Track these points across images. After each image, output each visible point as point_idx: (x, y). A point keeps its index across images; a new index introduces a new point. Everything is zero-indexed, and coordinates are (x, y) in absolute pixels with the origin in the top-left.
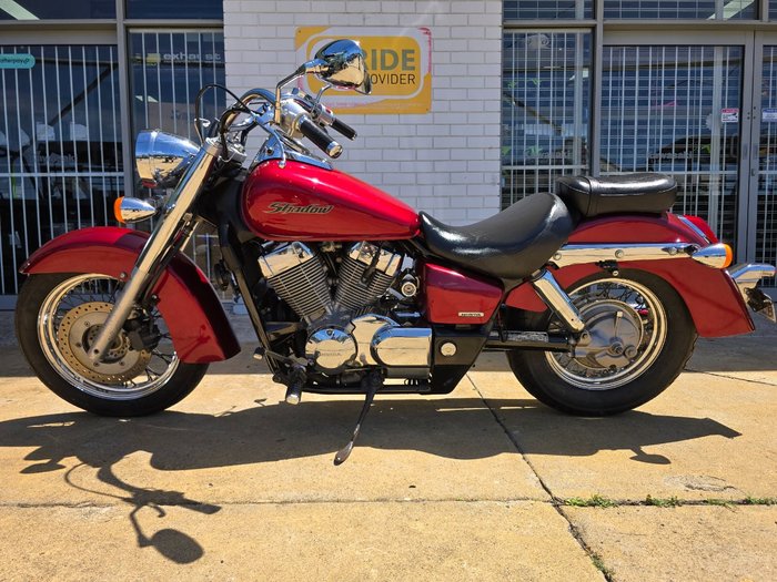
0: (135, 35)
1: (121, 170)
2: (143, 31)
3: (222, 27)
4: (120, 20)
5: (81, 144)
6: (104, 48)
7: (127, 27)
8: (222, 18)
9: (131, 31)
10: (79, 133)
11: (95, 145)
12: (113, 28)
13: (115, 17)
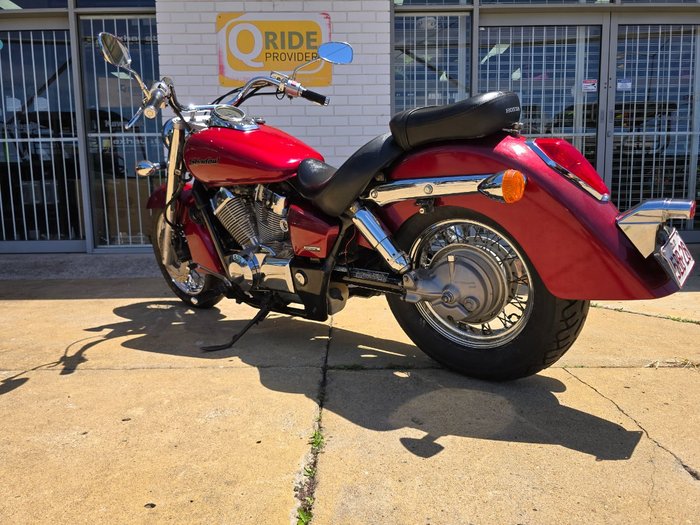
0: (84, 20)
1: (76, 136)
2: (91, 18)
3: (154, 13)
4: (71, 9)
5: (43, 114)
6: (60, 32)
7: (78, 15)
8: (154, 6)
9: (82, 18)
10: (42, 105)
11: (54, 114)
12: (66, 15)
13: (67, 6)
